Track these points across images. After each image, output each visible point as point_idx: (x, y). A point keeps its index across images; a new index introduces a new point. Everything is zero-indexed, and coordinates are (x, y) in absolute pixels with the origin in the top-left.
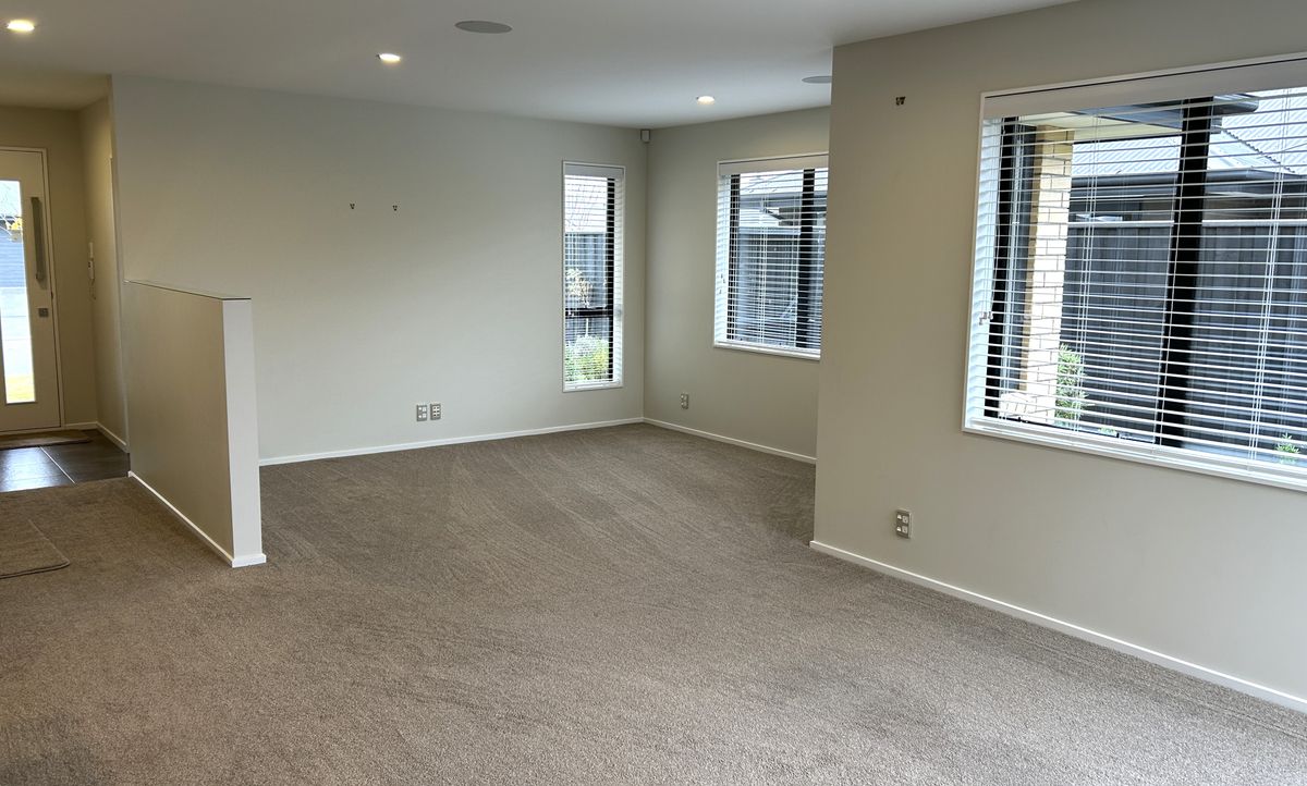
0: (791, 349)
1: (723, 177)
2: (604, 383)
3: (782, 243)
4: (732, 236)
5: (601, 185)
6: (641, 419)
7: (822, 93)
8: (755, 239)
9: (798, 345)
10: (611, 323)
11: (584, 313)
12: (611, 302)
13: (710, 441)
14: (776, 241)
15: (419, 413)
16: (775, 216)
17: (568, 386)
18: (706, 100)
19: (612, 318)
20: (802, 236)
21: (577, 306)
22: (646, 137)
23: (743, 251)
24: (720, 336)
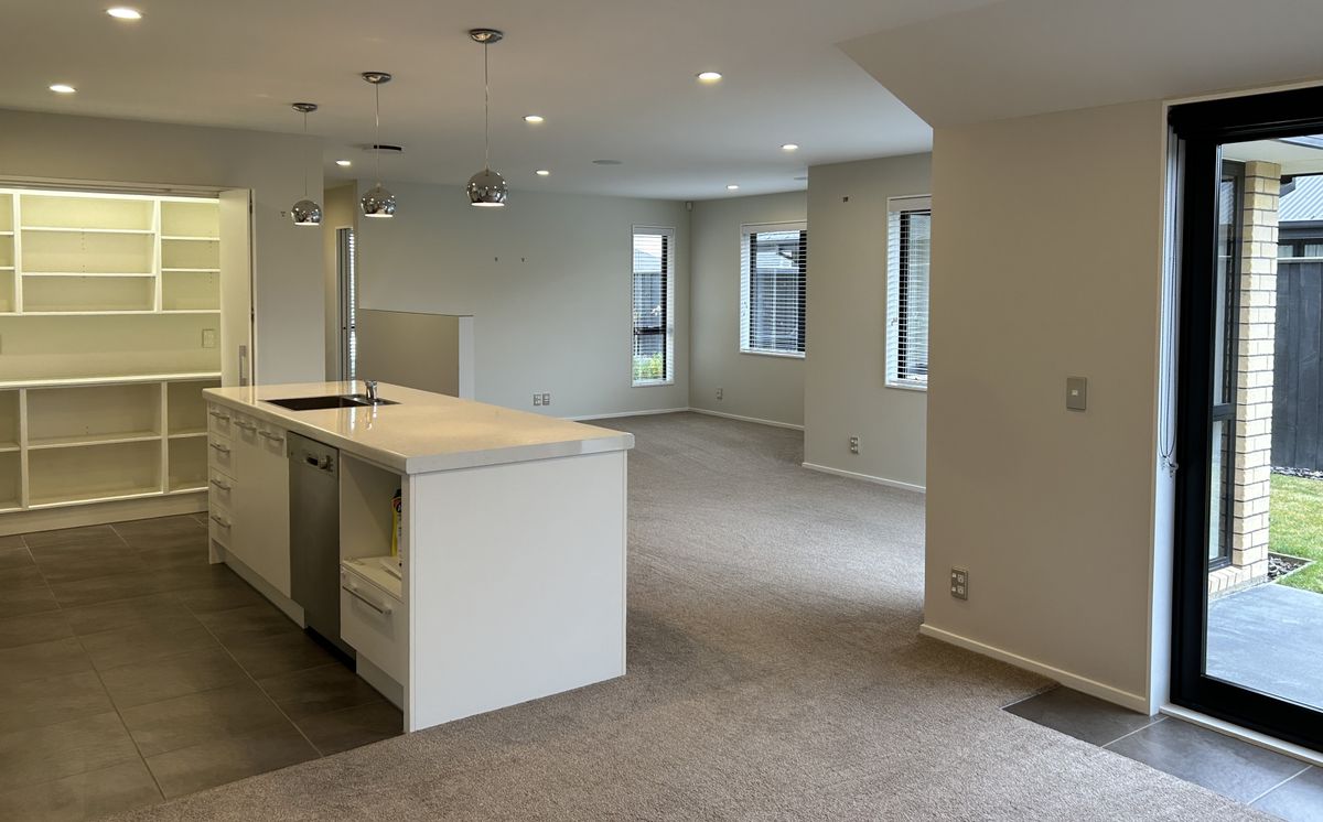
0: (795, 353)
1: (745, 235)
2: (660, 381)
3: (786, 279)
4: (752, 275)
5: (657, 241)
6: (686, 409)
7: (804, 184)
8: (768, 277)
9: (799, 350)
10: (665, 338)
11: (646, 331)
12: (664, 323)
13: (738, 421)
14: (783, 278)
15: (535, 399)
16: (788, 257)
17: (636, 383)
18: (732, 188)
19: (665, 335)
20: (800, 275)
21: (641, 326)
22: (690, 206)
23: (760, 287)
24: (745, 345)
